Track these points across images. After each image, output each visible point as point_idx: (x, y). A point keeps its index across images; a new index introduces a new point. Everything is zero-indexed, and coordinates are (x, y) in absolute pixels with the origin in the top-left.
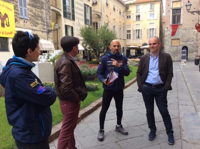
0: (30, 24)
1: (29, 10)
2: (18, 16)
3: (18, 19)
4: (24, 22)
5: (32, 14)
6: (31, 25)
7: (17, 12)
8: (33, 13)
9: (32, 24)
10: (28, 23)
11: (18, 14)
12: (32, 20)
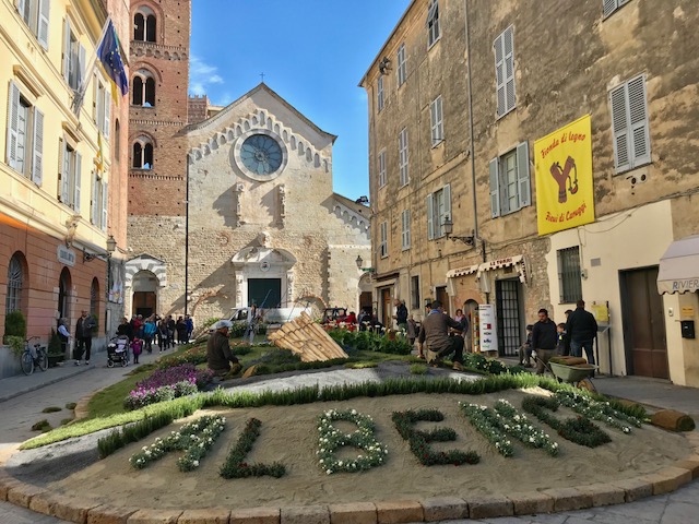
0: (661, 177)
1: (657, 120)
2: (610, 172)
3: (607, 184)
4: (634, 181)
5: (677, 123)
6: (671, 178)
7: (606, 160)
8: (679, 116)
9: (673, 172)
10: (654, 175)
11: (611, 165)
12: (675, 155)
